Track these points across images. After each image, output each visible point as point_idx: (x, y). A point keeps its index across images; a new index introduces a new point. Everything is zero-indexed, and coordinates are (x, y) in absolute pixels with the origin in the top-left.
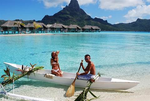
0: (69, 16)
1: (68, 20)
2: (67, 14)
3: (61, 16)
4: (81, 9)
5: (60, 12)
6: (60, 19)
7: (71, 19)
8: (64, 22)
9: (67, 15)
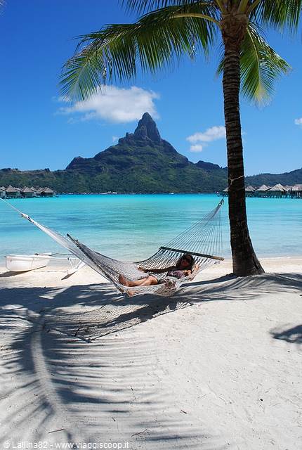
0: (131, 158)
1: (129, 169)
2: (127, 153)
3: (114, 158)
4: (164, 141)
5: (111, 150)
6: (110, 166)
7: (137, 166)
8: (119, 172)
9: (127, 156)
